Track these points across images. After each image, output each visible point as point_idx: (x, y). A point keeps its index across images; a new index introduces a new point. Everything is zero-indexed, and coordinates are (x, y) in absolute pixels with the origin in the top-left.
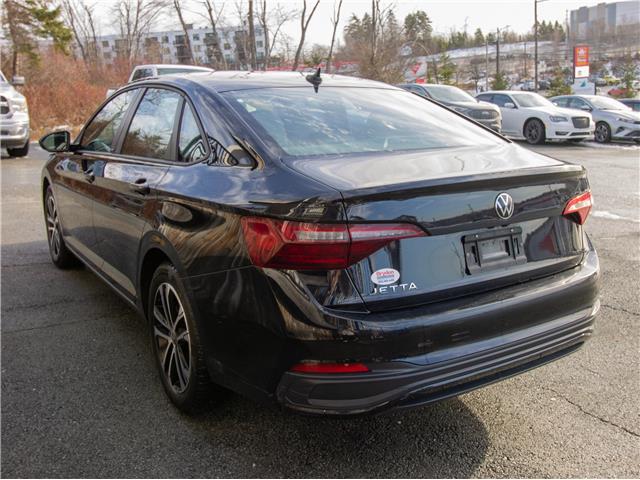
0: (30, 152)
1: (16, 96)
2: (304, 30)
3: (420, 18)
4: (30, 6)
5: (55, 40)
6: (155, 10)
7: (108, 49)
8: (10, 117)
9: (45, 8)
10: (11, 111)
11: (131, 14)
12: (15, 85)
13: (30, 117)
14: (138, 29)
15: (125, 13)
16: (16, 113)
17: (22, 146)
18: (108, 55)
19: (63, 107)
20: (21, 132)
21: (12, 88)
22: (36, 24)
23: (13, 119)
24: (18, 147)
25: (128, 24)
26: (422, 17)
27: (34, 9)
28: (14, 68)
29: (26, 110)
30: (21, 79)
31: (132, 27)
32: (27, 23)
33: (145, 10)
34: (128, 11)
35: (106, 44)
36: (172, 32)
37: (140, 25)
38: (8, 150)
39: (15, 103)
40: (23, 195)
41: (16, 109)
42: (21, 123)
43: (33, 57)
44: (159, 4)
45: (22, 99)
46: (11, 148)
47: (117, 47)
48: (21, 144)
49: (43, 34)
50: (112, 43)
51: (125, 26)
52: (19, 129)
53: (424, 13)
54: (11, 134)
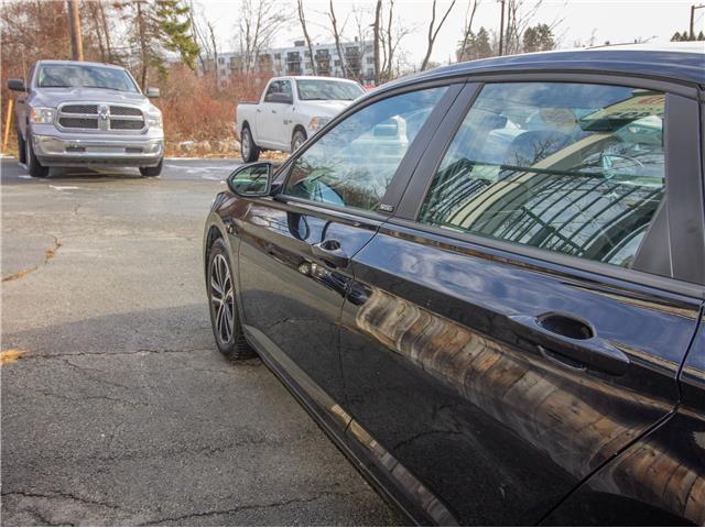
0: (163, 171)
1: (153, 110)
2: (431, 42)
3: (541, 31)
4: (160, 19)
5: (183, 54)
6: (275, 24)
7: (224, 67)
8: (145, 132)
9: (176, 20)
10: (147, 125)
11: (251, 29)
12: (150, 98)
13: (165, 133)
14: (257, 45)
15: (245, 29)
16: (151, 129)
17: (155, 165)
18: (223, 72)
19: (189, 122)
20: (155, 150)
21: (147, 100)
22: (166, 37)
23: (149, 135)
24: (151, 166)
25: (248, 40)
26: (544, 30)
27: (164, 22)
28: (143, 82)
29: (161, 125)
30: (156, 91)
31: (252, 42)
32: (158, 37)
33: (265, 26)
34: (248, 27)
35: (222, 61)
36: (284, 49)
37: (260, 40)
38: (141, 169)
39: (152, 117)
40: (163, 229)
41: (151, 124)
42: (155, 140)
43: (162, 70)
44: (279, 19)
45: (158, 113)
46: (144, 166)
47: (232, 64)
48: (155, 162)
49: (172, 47)
50: (227, 60)
51: (245, 42)
52: (154, 145)
53: (545, 26)
54: (146, 152)
